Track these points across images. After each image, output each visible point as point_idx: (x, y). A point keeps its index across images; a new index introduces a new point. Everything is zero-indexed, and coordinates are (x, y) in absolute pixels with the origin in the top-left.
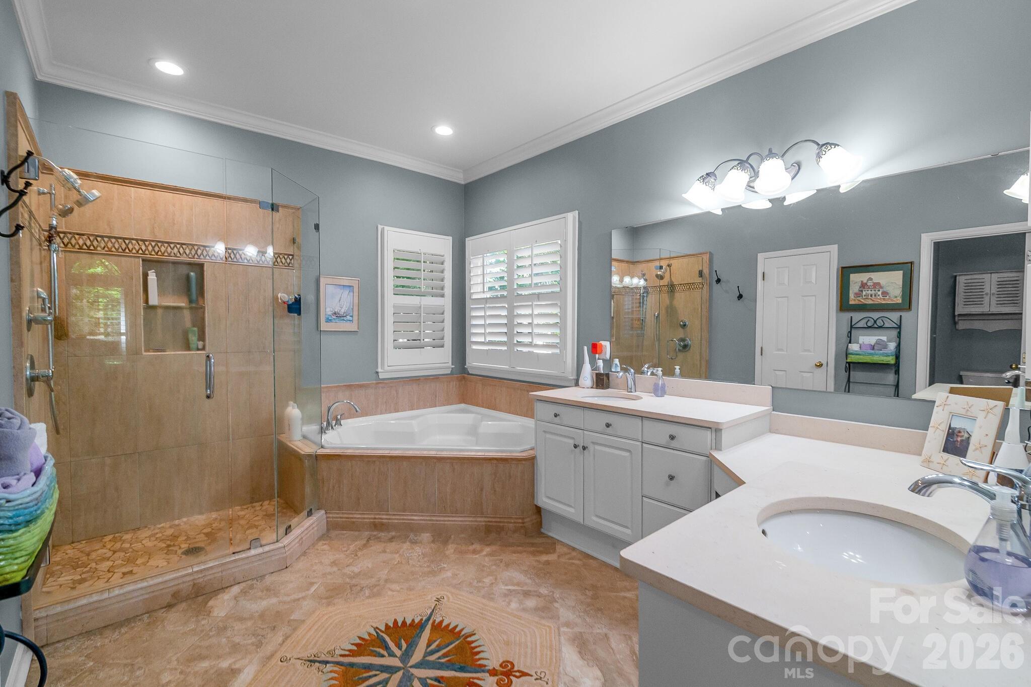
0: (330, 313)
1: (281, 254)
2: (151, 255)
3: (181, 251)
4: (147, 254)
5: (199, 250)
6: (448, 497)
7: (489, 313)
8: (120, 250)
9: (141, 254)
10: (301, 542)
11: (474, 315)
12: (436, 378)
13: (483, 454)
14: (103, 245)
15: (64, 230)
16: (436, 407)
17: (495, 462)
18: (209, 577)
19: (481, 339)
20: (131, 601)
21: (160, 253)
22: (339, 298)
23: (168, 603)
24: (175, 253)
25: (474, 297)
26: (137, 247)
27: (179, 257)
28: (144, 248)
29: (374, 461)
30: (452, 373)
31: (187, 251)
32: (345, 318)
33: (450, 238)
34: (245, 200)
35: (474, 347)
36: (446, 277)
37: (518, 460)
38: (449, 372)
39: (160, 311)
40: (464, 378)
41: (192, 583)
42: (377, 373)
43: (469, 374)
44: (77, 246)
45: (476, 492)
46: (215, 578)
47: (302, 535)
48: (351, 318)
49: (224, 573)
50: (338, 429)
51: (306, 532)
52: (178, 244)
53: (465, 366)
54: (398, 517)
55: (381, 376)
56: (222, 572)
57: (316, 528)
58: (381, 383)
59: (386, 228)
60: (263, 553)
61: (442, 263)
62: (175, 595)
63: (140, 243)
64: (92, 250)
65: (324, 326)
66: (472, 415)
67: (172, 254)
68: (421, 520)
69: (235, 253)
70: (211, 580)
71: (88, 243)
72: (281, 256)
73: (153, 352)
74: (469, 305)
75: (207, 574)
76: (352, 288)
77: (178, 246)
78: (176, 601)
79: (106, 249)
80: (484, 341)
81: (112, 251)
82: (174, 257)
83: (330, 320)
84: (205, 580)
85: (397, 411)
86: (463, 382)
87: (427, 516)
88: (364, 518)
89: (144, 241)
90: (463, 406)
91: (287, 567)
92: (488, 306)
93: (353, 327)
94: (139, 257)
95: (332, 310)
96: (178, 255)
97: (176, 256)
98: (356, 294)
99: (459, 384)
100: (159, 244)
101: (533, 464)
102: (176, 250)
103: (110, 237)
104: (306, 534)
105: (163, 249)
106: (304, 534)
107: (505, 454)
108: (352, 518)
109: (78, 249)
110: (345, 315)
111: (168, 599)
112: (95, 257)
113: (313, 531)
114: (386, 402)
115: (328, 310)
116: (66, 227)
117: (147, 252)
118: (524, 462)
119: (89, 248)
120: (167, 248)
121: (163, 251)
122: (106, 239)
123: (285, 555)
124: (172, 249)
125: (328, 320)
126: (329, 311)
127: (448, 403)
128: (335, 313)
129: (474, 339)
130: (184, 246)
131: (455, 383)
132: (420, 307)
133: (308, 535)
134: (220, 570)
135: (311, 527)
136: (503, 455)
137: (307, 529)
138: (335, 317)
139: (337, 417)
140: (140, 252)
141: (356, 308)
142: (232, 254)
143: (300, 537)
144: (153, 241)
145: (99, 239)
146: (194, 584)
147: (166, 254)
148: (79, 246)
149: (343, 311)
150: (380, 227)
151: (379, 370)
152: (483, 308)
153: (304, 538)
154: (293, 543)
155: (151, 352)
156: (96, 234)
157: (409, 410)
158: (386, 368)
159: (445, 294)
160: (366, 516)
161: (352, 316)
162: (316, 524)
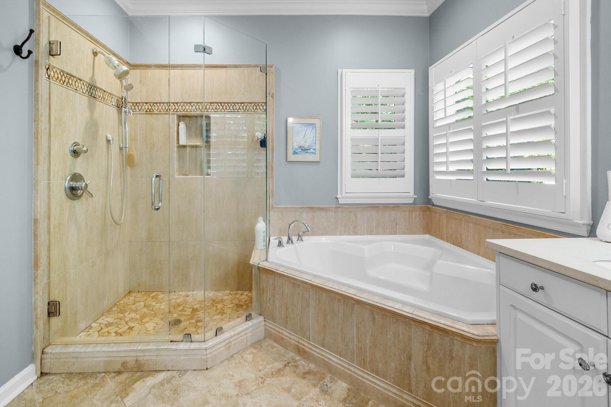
0: (296, 147)
1: (259, 103)
2: (180, 112)
3: (197, 107)
4: (178, 112)
5: (208, 106)
6: (368, 350)
7: (451, 140)
8: (165, 110)
9: (176, 112)
10: (228, 346)
11: (437, 143)
12: (396, 207)
13: (411, 311)
14: (157, 108)
15: (139, 101)
16: (397, 234)
17: (428, 328)
18: (147, 358)
19: (443, 169)
20: (95, 359)
21: (185, 110)
22: (304, 134)
23: (119, 369)
24: (194, 109)
25: (438, 124)
26: (174, 108)
27: (196, 112)
28: (177, 108)
29: (299, 285)
30: (414, 203)
31: (201, 107)
32: (308, 151)
33: (412, 71)
34: (236, 66)
35: (438, 177)
36: (406, 108)
37: (466, 339)
38: (412, 202)
39: (188, 149)
40: (429, 208)
41: (135, 359)
42: (337, 198)
43: (434, 205)
44: (145, 110)
45: (402, 358)
46: (151, 360)
47: (231, 340)
48: (314, 151)
49: (158, 358)
50: (298, 245)
51: (237, 337)
52: (195, 103)
53: (429, 197)
54: (318, 351)
55: (341, 201)
56: (157, 356)
57: (250, 334)
58: (339, 207)
59: (344, 71)
60: (189, 350)
61: (403, 96)
62: (124, 364)
63: (175, 105)
64: (151, 112)
65: (291, 157)
66: (432, 249)
67: (192, 110)
68: (339, 364)
69: (229, 105)
70: (148, 360)
71: (150, 108)
72: (260, 105)
73: (182, 176)
74: (432, 133)
75: (146, 355)
76: (314, 125)
77: (195, 104)
78: (124, 370)
79: (158, 110)
80: (446, 170)
81: (161, 112)
82: (193, 112)
83: (297, 153)
84: (145, 359)
85: (356, 234)
86: (428, 213)
87: (346, 363)
88: (291, 339)
89: (177, 103)
90: (427, 236)
91: (207, 369)
92: (451, 131)
93: (316, 158)
94: (175, 114)
95: (298, 144)
96: (196, 110)
97: (194, 112)
98: (318, 131)
99: (423, 215)
100: (185, 104)
101: (494, 351)
102: (194, 107)
103: (160, 103)
104: (237, 339)
105: (187, 107)
106: (233, 339)
107: (443, 322)
108: (282, 334)
109: (145, 112)
110: (309, 148)
111: (118, 367)
112: (153, 116)
113: (245, 336)
114: (345, 225)
115: (295, 144)
116: (140, 100)
117: (179, 111)
118: (475, 344)
119: (150, 110)
120: (189, 106)
121: (187, 109)
122: (158, 104)
123: (206, 357)
124: (192, 107)
125: (295, 153)
126: (296, 146)
127: (410, 231)
128: (300, 147)
129: (438, 169)
130: (199, 104)
131: (418, 213)
132: (378, 139)
133: (239, 340)
134: (155, 354)
135: (244, 333)
136: (442, 322)
137: (238, 334)
138: (300, 150)
139: (299, 234)
140: (175, 110)
141: (318, 142)
142: (228, 106)
143: (228, 341)
144: (182, 103)
145: (155, 105)
146: (137, 361)
147: (189, 111)
148: (146, 110)
149: (307, 145)
150: (340, 71)
151: (338, 196)
152: (445, 135)
153: (233, 343)
154: (218, 346)
155: (181, 176)
156: (154, 102)
157: (367, 234)
158: (344, 195)
159: (406, 125)
160: (292, 337)
161: (314, 149)
162: (250, 330)
